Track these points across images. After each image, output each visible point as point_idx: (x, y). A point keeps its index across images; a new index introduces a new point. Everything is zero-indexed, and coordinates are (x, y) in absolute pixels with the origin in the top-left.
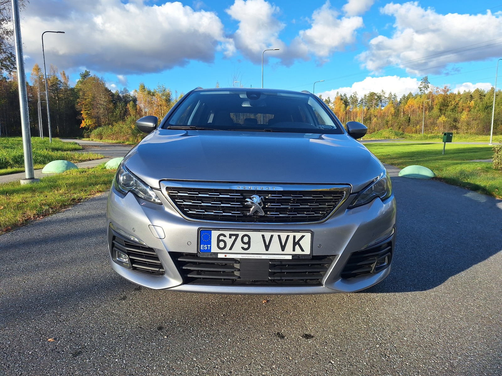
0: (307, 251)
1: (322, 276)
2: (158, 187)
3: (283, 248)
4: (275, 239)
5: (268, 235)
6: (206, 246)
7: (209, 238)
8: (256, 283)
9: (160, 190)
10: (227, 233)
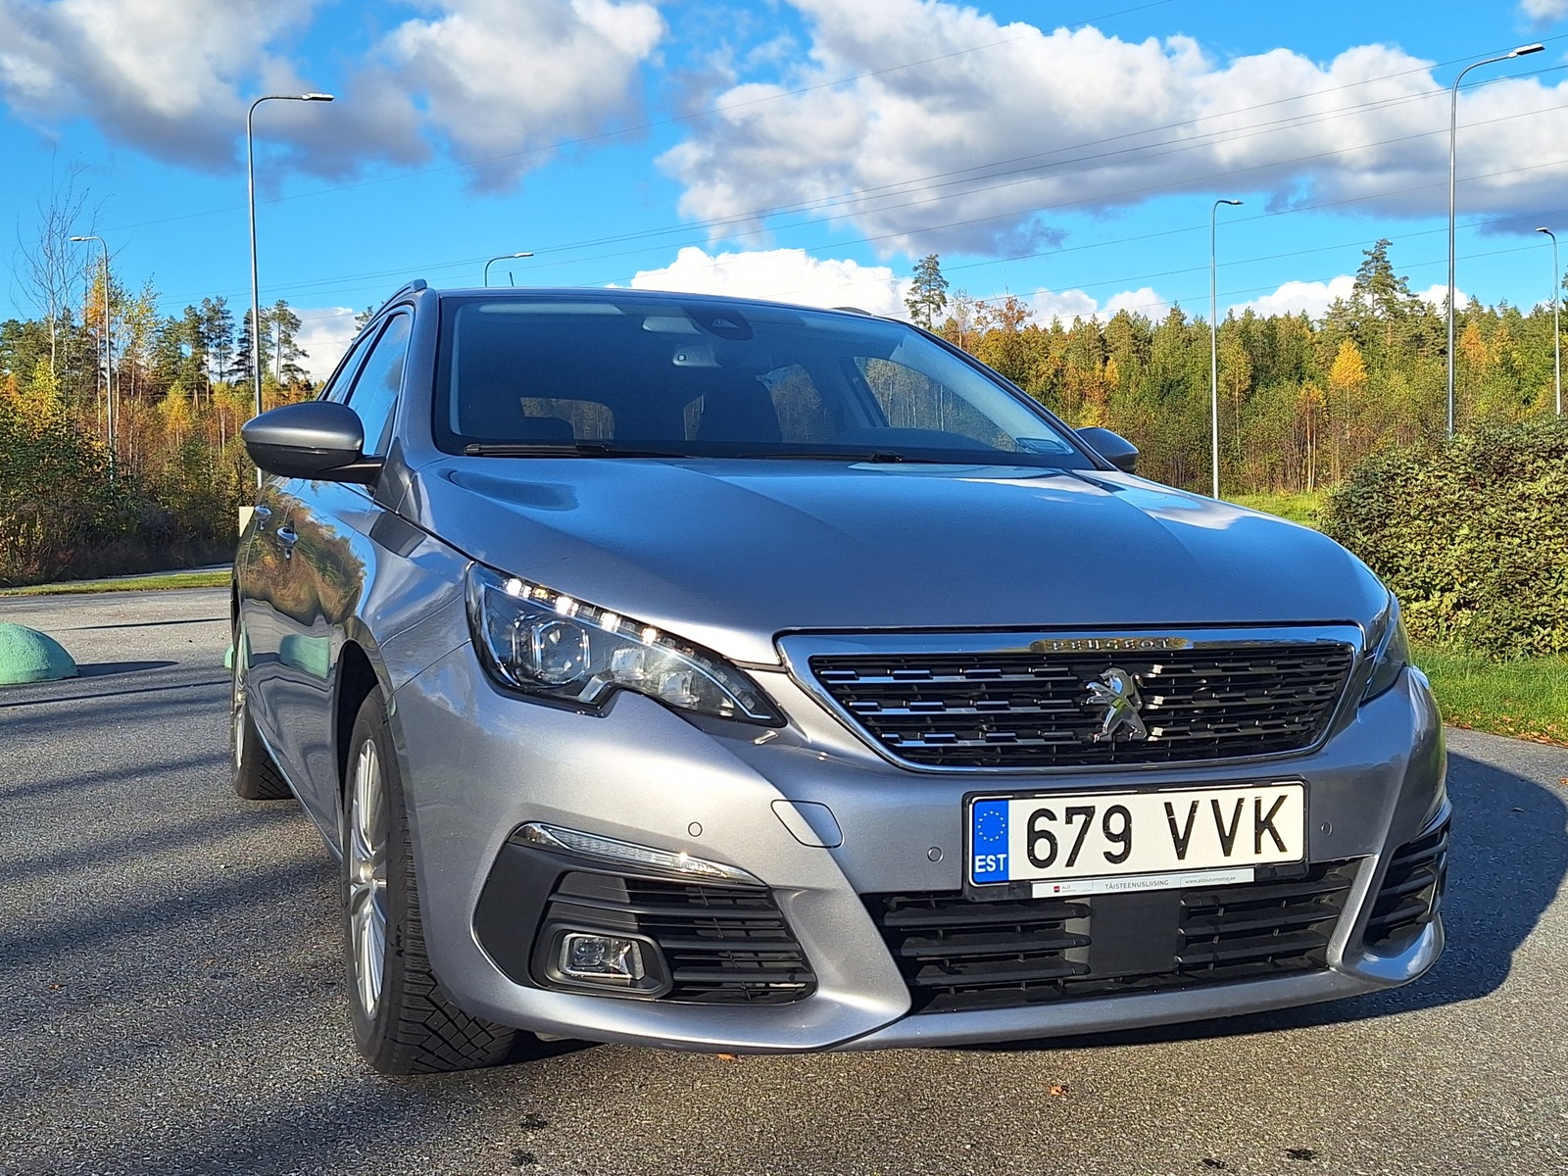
0: (1295, 852)
1: (1326, 937)
2: (776, 661)
3: (1227, 843)
4: (1205, 818)
5: (1181, 801)
6: (991, 860)
7: (1002, 829)
8: (1134, 985)
9: (783, 669)
10: (1058, 805)
